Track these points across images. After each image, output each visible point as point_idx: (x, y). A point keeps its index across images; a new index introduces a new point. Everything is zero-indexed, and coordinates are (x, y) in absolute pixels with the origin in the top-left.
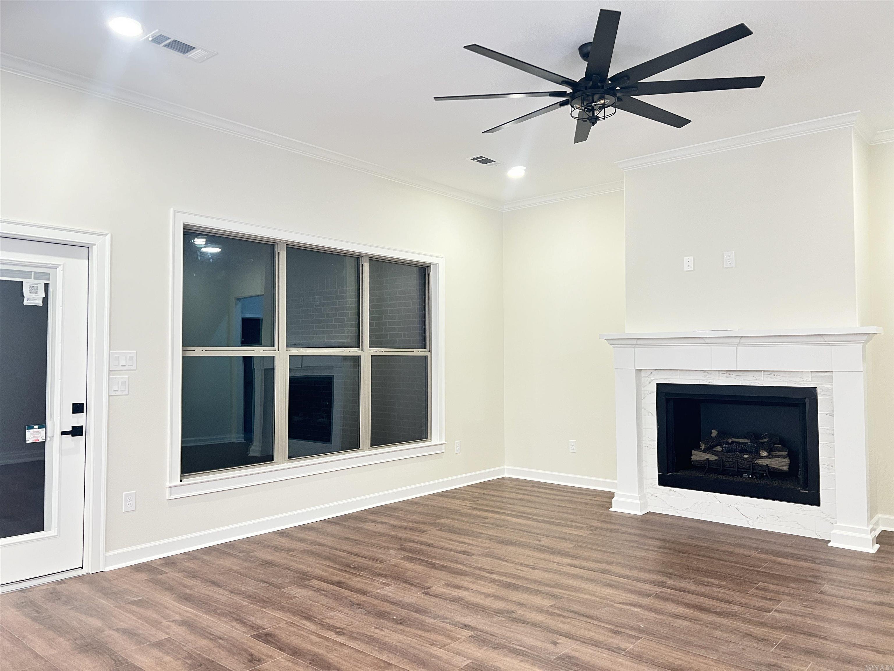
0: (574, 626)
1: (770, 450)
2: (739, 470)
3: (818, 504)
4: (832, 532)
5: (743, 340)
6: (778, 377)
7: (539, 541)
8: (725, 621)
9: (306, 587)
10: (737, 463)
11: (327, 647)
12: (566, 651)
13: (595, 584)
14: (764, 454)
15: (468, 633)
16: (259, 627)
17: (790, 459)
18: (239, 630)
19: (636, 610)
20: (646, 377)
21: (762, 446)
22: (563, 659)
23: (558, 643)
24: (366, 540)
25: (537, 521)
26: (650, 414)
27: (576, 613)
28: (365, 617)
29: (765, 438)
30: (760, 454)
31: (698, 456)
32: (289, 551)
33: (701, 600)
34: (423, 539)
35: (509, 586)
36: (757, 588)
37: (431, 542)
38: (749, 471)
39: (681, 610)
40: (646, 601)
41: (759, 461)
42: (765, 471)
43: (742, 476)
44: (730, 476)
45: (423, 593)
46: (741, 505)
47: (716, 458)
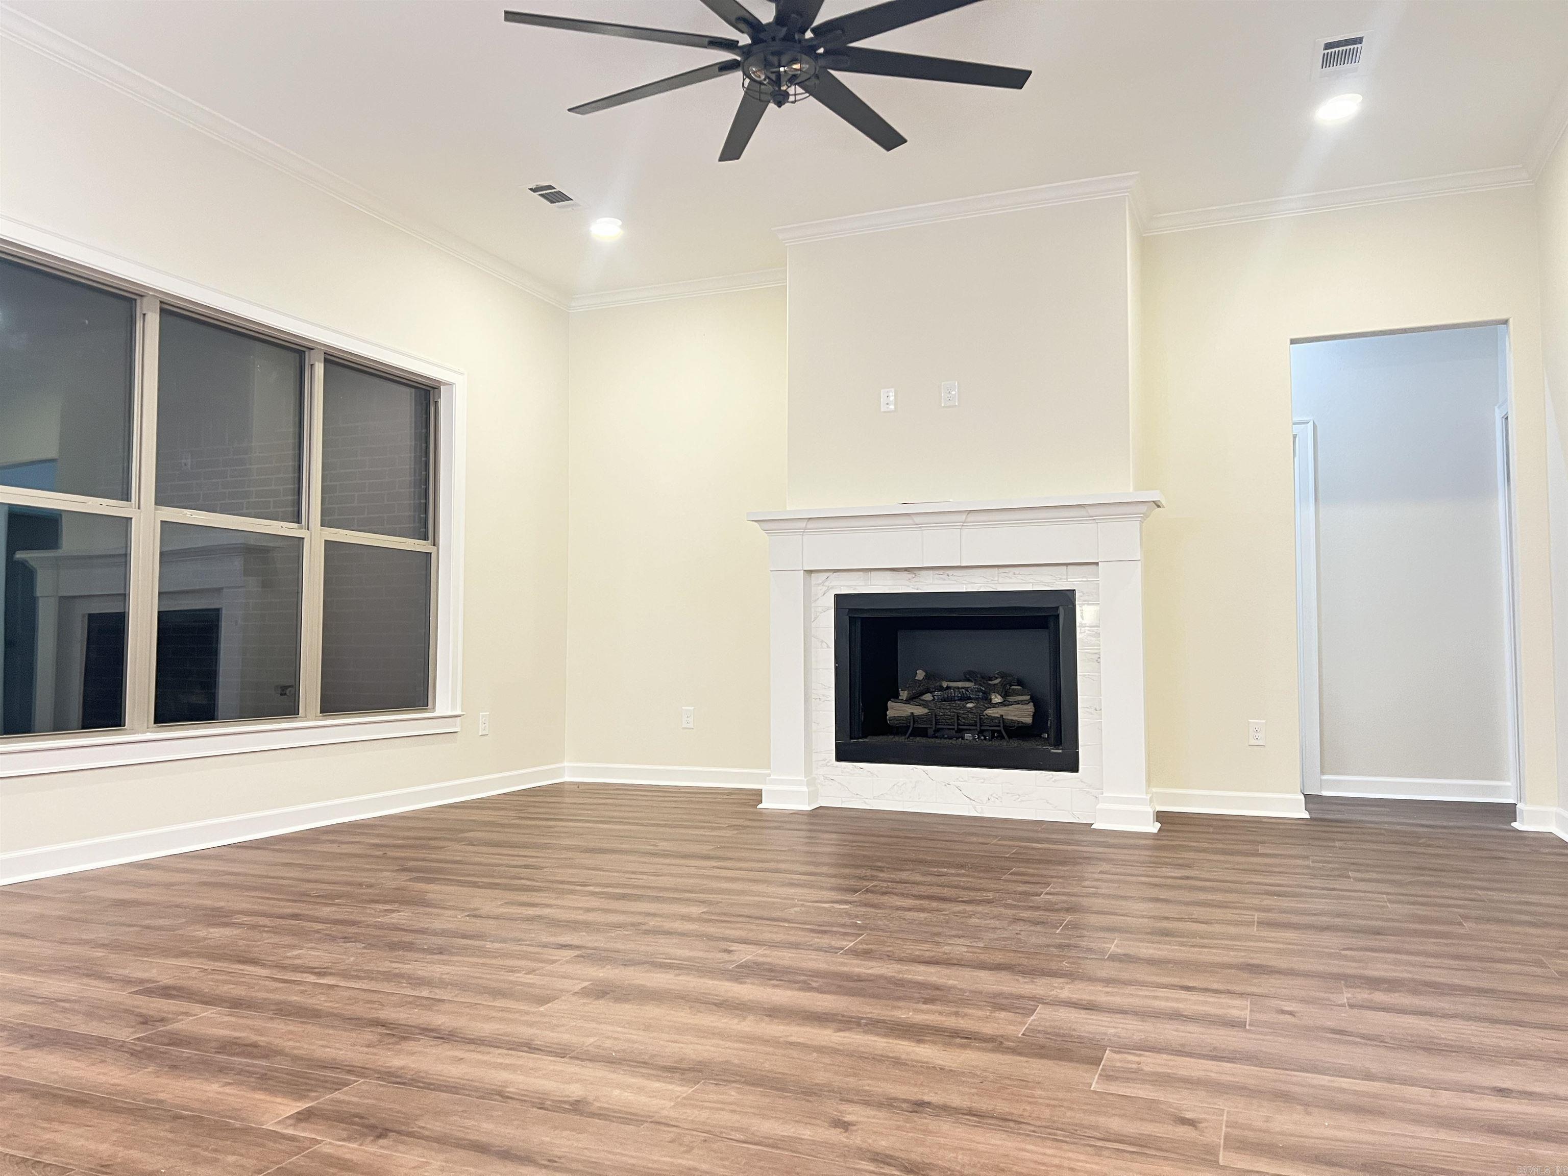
0: (752, 930)
1: (1006, 694)
2: (961, 727)
3: (1077, 770)
4: (1097, 807)
5: (971, 518)
6: (1020, 577)
7: (656, 846)
8: (980, 909)
9: (227, 925)
10: (958, 716)
11: (303, 992)
12: (749, 957)
13: (766, 885)
14: (997, 699)
15: (569, 954)
16: (142, 981)
17: (1034, 706)
18: (99, 987)
19: (842, 907)
20: (819, 585)
21: (994, 689)
22: (749, 967)
23: (732, 951)
24: (328, 864)
25: (642, 825)
26: (824, 645)
27: (749, 917)
28: (365, 951)
29: (997, 678)
30: (991, 699)
31: (897, 710)
32: (169, 885)
33: (935, 890)
34: (442, 857)
35: (623, 897)
36: (1011, 874)
37: (458, 858)
38: (975, 728)
39: (910, 902)
40: (855, 897)
41: (991, 712)
42: (999, 726)
43: (963, 738)
44: (946, 738)
45: (468, 916)
46: (965, 781)
47: (926, 711)
